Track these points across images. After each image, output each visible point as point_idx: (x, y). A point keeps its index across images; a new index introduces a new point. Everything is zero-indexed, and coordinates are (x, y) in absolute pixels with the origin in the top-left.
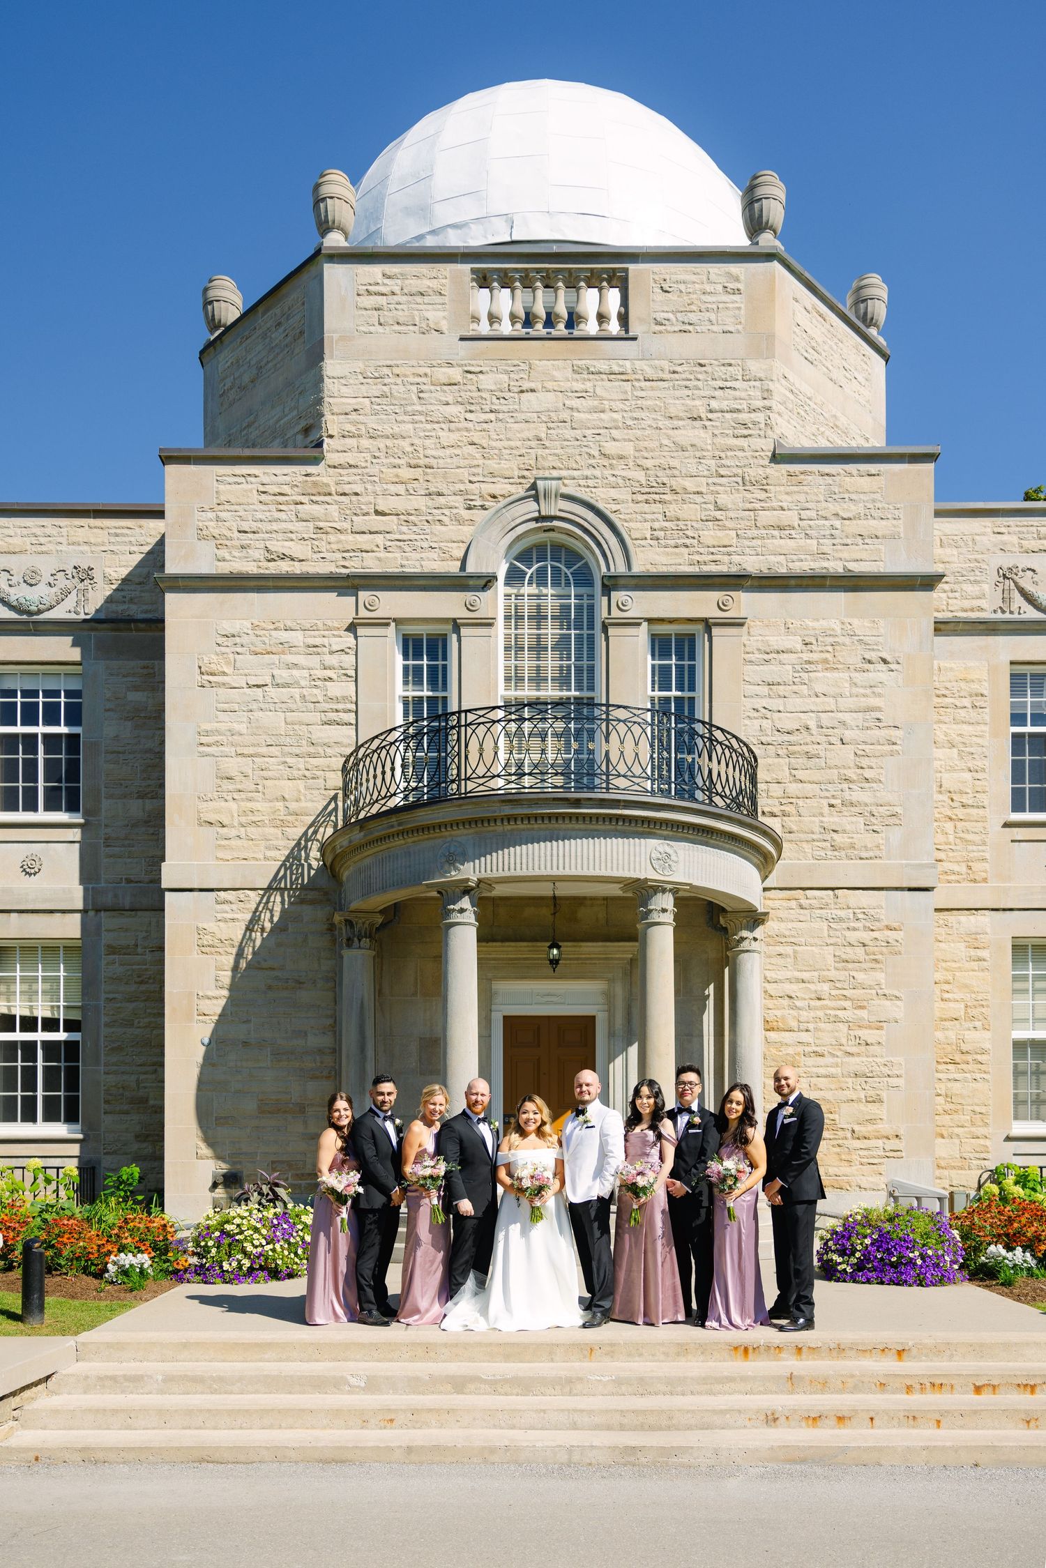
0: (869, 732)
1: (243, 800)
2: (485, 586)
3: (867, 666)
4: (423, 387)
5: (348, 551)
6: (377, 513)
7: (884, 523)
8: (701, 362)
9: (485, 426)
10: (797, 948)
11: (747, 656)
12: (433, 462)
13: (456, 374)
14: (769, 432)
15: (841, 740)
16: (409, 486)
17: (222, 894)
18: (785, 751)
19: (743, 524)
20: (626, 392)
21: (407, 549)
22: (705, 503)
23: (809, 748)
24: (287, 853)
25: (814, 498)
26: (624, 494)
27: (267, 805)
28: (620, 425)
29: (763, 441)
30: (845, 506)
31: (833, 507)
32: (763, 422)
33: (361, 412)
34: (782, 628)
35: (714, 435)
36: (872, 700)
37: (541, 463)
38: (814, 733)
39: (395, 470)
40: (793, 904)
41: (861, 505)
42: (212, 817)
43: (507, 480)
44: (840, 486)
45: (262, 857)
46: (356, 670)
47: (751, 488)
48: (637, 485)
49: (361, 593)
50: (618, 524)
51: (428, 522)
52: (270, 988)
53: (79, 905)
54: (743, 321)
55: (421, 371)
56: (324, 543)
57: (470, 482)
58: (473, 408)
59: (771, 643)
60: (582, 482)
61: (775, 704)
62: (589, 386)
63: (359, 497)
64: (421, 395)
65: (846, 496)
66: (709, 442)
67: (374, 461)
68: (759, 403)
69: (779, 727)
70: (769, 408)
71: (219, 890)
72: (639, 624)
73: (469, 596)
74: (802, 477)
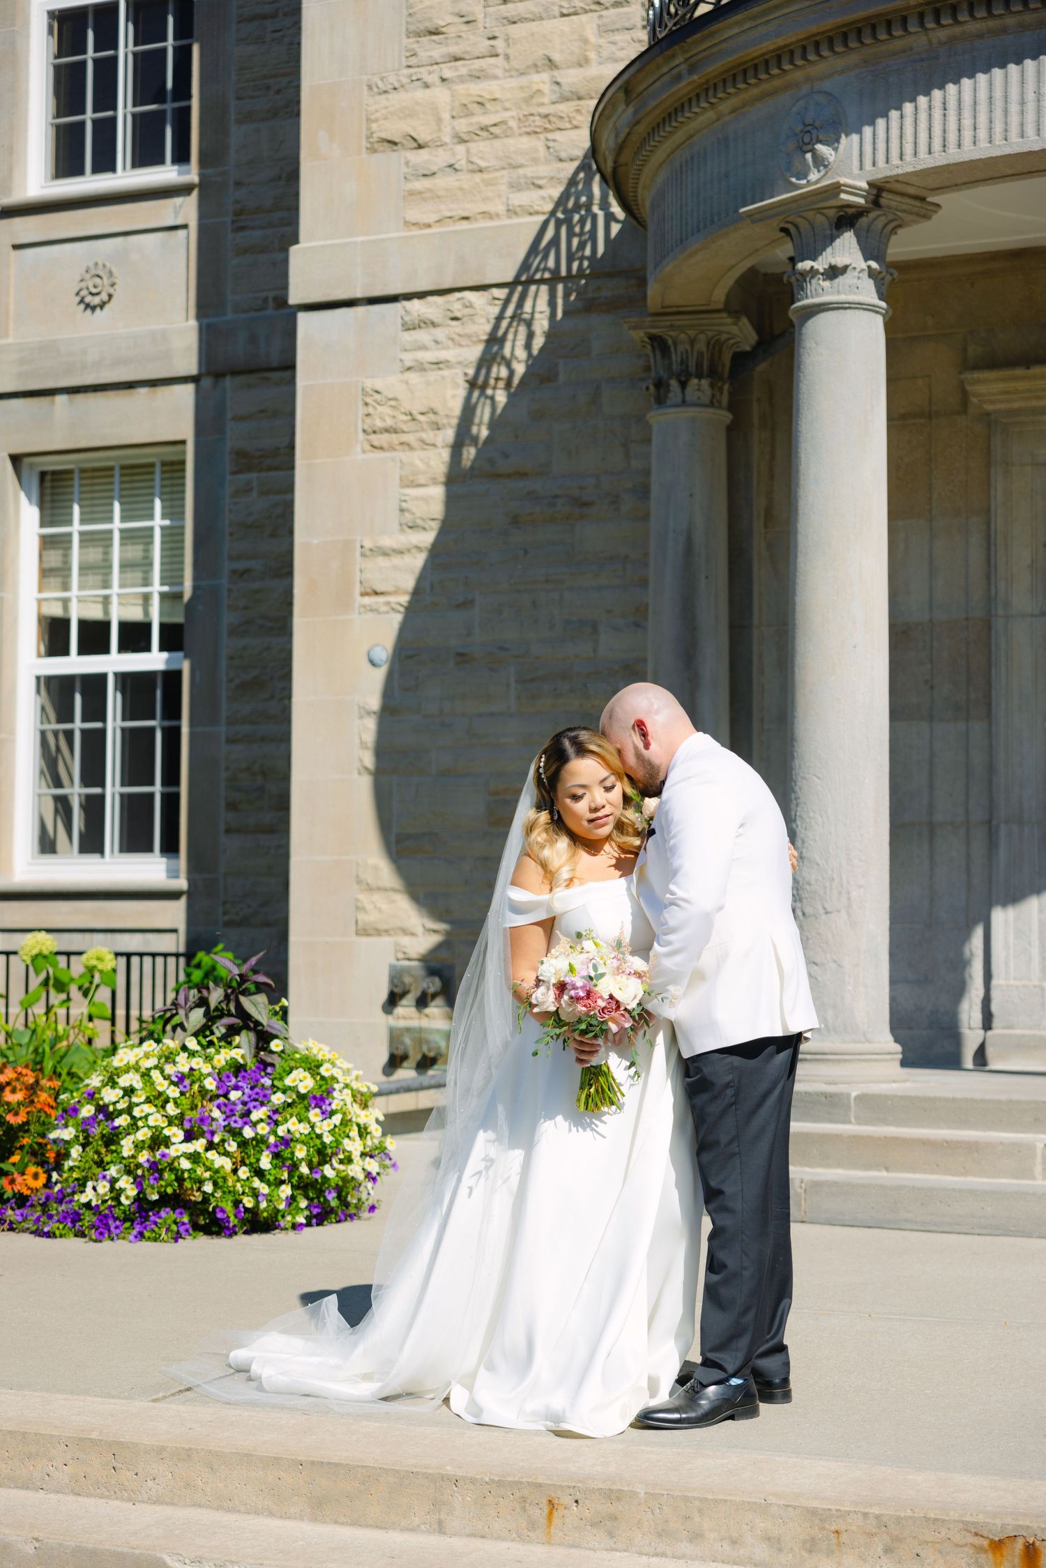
1: (461, 79)
17: (415, 305)
24: (556, 192)
27: (514, 83)
42: (393, 129)
45: (501, 209)
52: (515, 520)
53: (189, 365)
71: (408, 297)
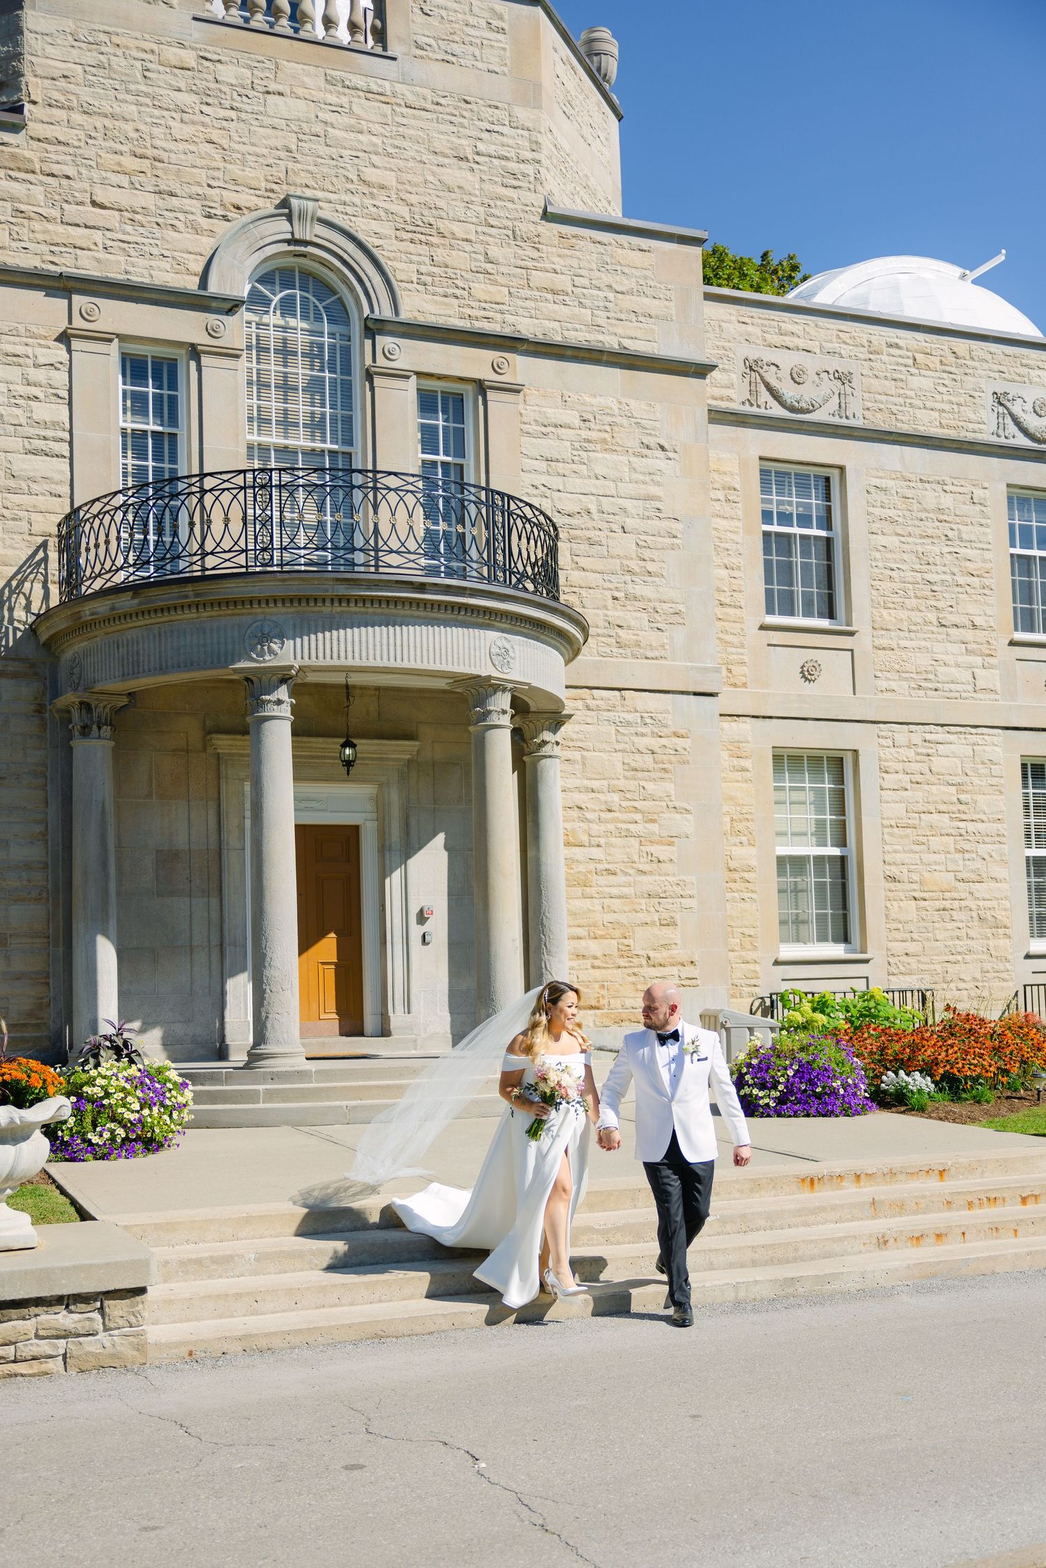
0: (649, 521)
2: (230, 310)
3: (645, 451)
4: (150, 66)
5: (57, 245)
6: (94, 203)
7: (656, 302)
8: (466, 98)
9: (225, 124)
10: (585, 753)
11: (523, 427)
12: (164, 155)
13: (189, 58)
14: (539, 188)
15: (623, 527)
16: (134, 179)
18: (566, 534)
19: (516, 281)
20: (386, 116)
21: (132, 253)
22: (475, 252)
23: (591, 534)
25: (587, 265)
26: (386, 229)
28: (380, 150)
29: (533, 195)
30: (618, 278)
31: (606, 278)
32: (532, 175)
33: (73, 80)
34: (560, 400)
35: (482, 180)
36: (651, 488)
37: (292, 178)
38: (595, 517)
39: (116, 156)
40: (580, 704)
41: (633, 280)
43: (252, 191)
44: (612, 256)
46: (70, 391)
47: (522, 244)
48: (401, 220)
49: (75, 298)
50: (382, 261)
51: (158, 224)
54: (508, 62)
55: (148, 46)
56: (25, 230)
57: (209, 186)
58: (210, 100)
59: (548, 415)
60: (340, 208)
61: (555, 482)
62: (344, 100)
63: (71, 182)
64: (147, 74)
65: (618, 268)
66: (477, 187)
67: (90, 141)
68: (528, 155)
69: (560, 507)
70: (538, 162)
72: (408, 377)
73: (212, 319)
74: (574, 240)
